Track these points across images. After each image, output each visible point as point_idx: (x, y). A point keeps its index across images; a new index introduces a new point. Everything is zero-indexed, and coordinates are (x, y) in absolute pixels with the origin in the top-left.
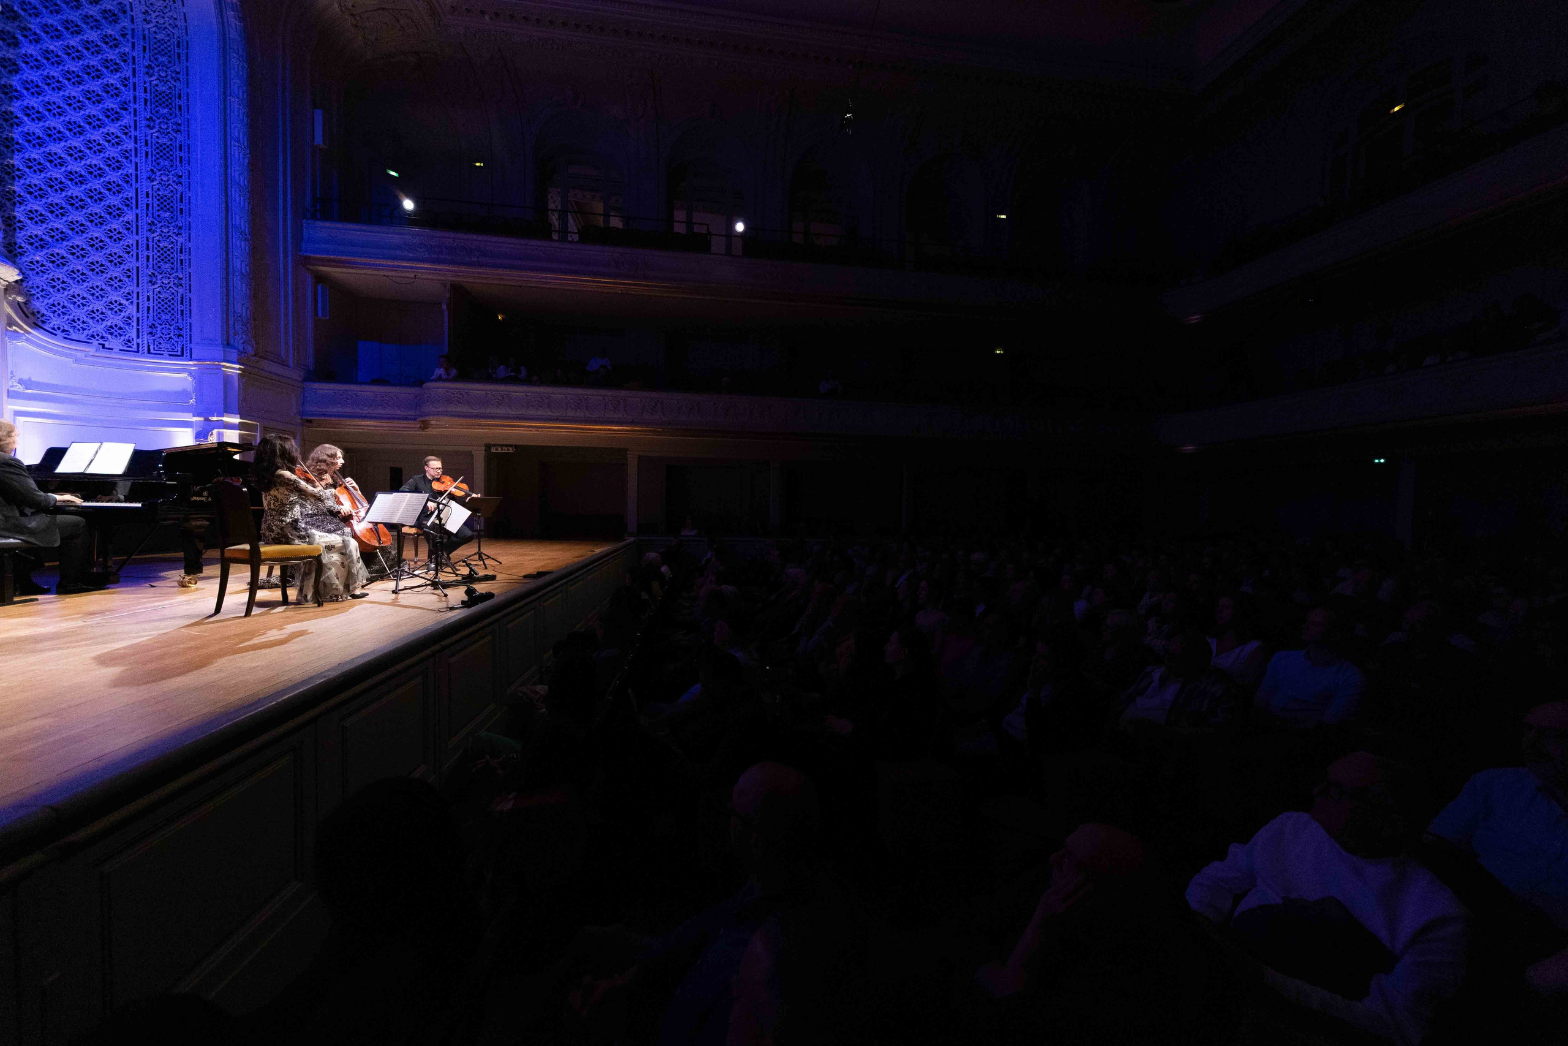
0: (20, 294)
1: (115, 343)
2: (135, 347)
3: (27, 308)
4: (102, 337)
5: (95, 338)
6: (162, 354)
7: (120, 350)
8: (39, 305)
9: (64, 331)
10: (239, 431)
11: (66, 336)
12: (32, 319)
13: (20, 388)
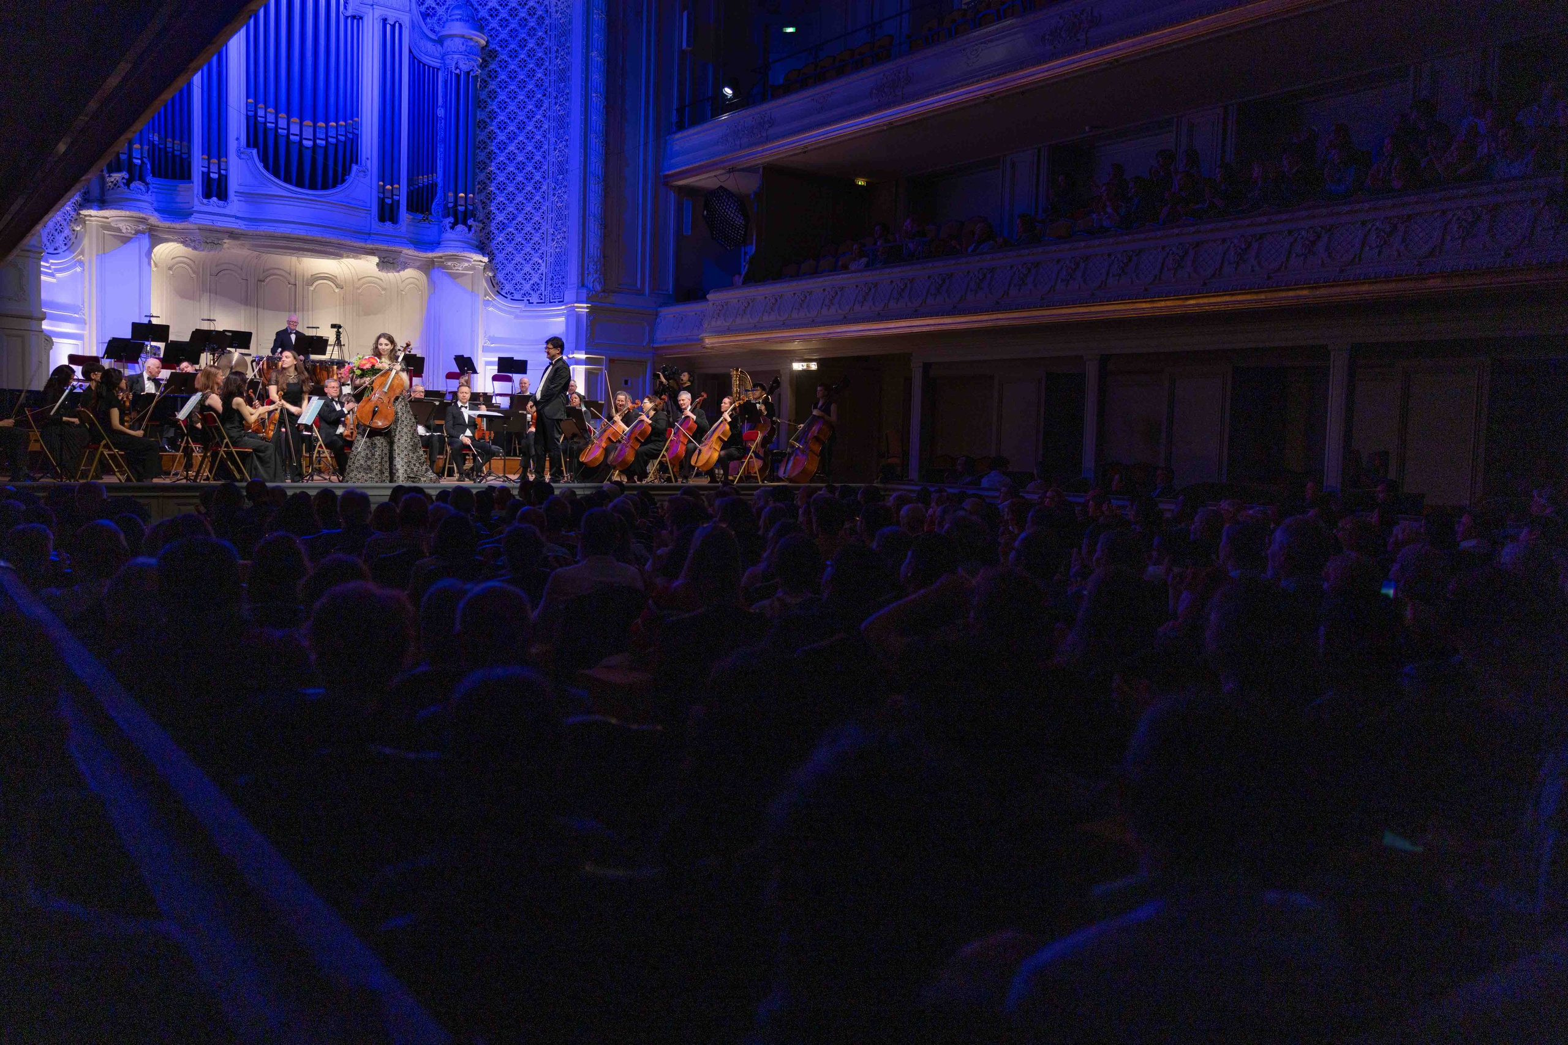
0: (492, 270)
1: (535, 298)
2: (543, 298)
3: (494, 280)
4: (529, 294)
5: (525, 295)
6: (555, 302)
7: (538, 303)
8: (500, 277)
9: (512, 293)
10: (584, 366)
11: (512, 298)
12: (496, 289)
13: (488, 344)
